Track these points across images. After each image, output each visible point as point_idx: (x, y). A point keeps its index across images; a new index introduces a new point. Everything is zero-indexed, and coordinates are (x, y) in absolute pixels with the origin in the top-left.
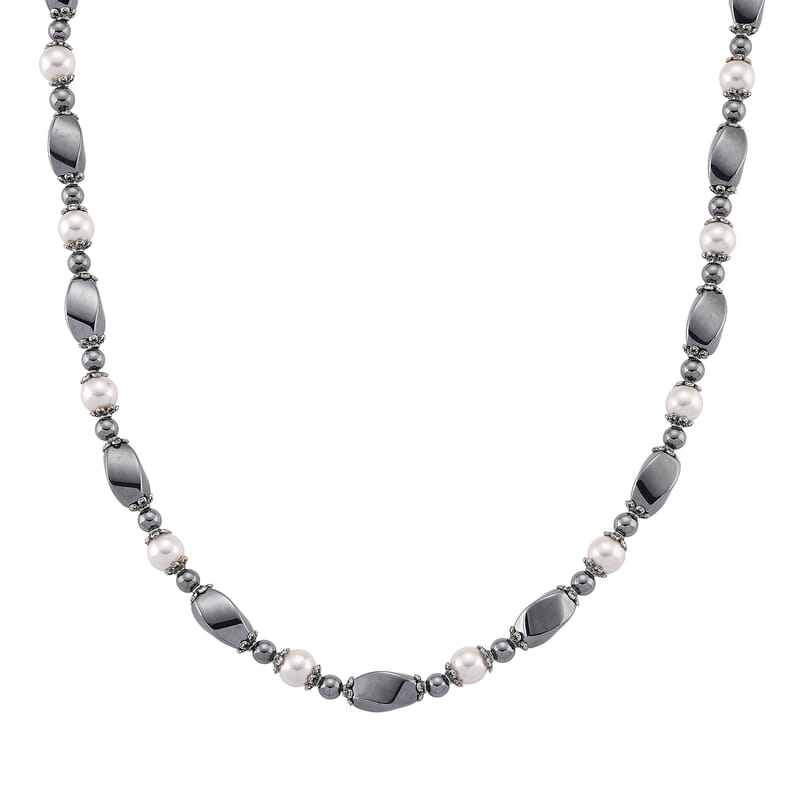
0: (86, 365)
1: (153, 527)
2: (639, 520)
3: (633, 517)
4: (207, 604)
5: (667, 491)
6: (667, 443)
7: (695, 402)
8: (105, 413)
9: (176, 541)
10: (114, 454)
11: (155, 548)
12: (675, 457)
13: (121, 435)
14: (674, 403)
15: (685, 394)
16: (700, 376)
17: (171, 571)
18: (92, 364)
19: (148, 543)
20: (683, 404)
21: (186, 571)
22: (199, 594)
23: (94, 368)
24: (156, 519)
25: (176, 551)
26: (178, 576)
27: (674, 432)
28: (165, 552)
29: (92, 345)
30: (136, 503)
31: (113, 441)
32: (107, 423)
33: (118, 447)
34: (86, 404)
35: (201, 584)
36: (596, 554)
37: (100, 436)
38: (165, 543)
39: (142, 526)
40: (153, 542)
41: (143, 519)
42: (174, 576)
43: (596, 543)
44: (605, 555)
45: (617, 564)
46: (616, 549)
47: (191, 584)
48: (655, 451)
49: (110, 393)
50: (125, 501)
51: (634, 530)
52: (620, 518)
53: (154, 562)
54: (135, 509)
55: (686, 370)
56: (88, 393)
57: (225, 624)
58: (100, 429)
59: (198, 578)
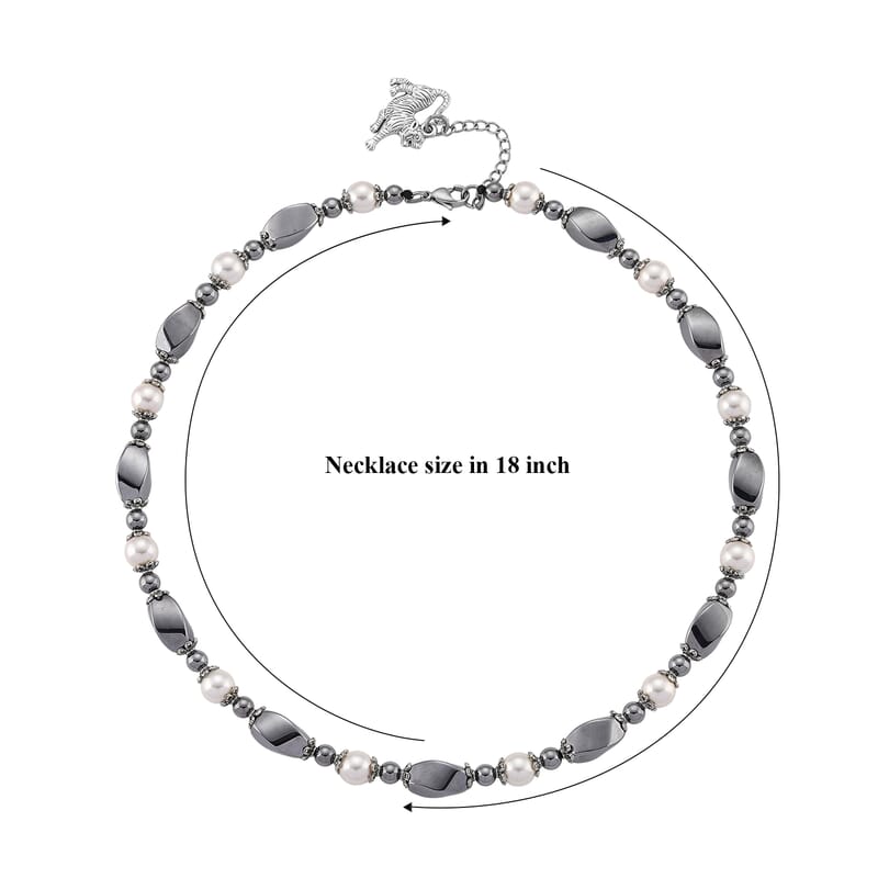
0: (130, 525)
1: (201, 667)
2: (692, 662)
3: (687, 659)
4: (266, 725)
5: (719, 636)
6: (720, 594)
7: (747, 556)
8: (147, 569)
9: (226, 676)
10: (158, 605)
11: (208, 682)
12: (727, 606)
13: (162, 588)
14: (728, 557)
15: (737, 549)
16: (750, 532)
17: (225, 703)
18: (136, 524)
19: (200, 682)
20: (737, 558)
21: (239, 699)
22: (256, 717)
23: (138, 528)
24: (203, 660)
25: (227, 685)
26: (234, 705)
27: (726, 583)
28: (218, 687)
29: (136, 507)
30: (184, 647)
31: (155, 593)
32: (150, 578)
33: (161, 598)
34: (131, 560)
35: (256, 708)
36: (649, 690)
37: (144, 589)
38: (217, 678)
39: (191, 666)
40: (205, 680)
41: (191, 660)
42: (230, 706)
43: (650, 680)
44: (658, 691)
45: (668, 700)
46: (669, 687)
47: (247, 710)
48: (710, 600)
49: (151, 550)
50: (172, 646)
51: (687, 671)
52: (674, 659)
53: (209, 696)
54: (182, 653)
55: (738, 527)
56: (132, 551)
57: (284, 739)
58: (144, 583)
59: (252, 703)
